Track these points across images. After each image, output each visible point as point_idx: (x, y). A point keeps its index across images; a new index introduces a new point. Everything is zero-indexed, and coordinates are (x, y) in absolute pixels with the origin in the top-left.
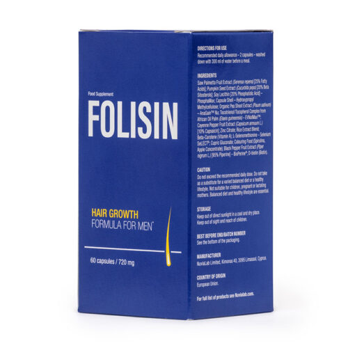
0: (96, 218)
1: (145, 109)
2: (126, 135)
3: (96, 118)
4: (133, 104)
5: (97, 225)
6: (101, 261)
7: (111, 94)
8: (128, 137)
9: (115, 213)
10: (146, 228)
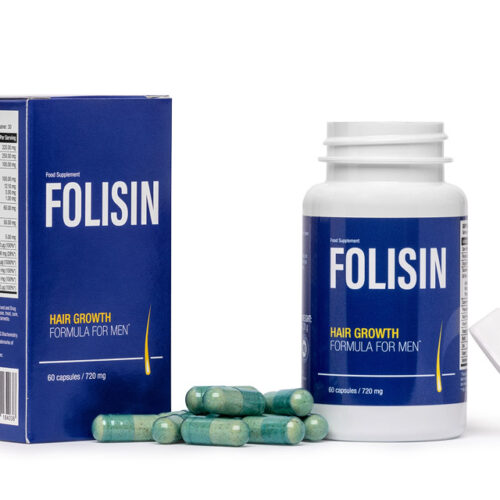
0: (55, 326)
1: (120, 190)
2: (96, 223)
3: (57, 204)
4: (105, 185)
5: (57, 334)
6: (63, 378)
7: (77, 174)
8: (98, 224)
9: (82, 318)
10: (121, 332)
